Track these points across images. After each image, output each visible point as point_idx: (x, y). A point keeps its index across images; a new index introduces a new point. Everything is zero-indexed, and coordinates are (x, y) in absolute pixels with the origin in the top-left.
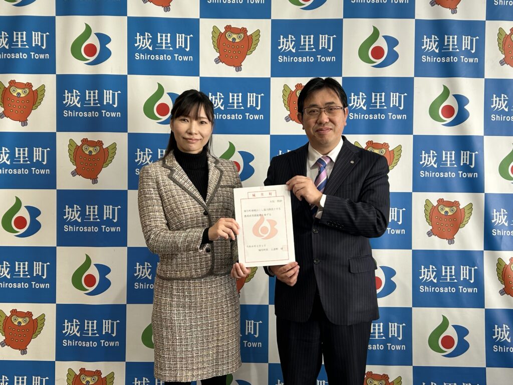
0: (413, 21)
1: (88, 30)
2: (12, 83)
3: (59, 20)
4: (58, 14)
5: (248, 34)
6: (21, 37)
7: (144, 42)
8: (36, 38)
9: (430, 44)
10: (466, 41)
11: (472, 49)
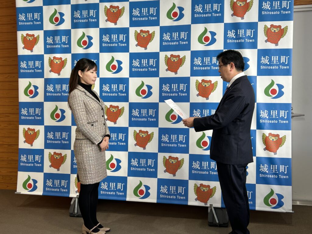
0: (223, 24)
1: (84, 35)
2: (54, 58)
3: (73, 31)
4: (72, 28)
5: (150, 33)
6: (58, 38)
7: (106, 39)
8: (64, 38)
9: (231, 34)
10: (248, 32)
11: (251, 35)
